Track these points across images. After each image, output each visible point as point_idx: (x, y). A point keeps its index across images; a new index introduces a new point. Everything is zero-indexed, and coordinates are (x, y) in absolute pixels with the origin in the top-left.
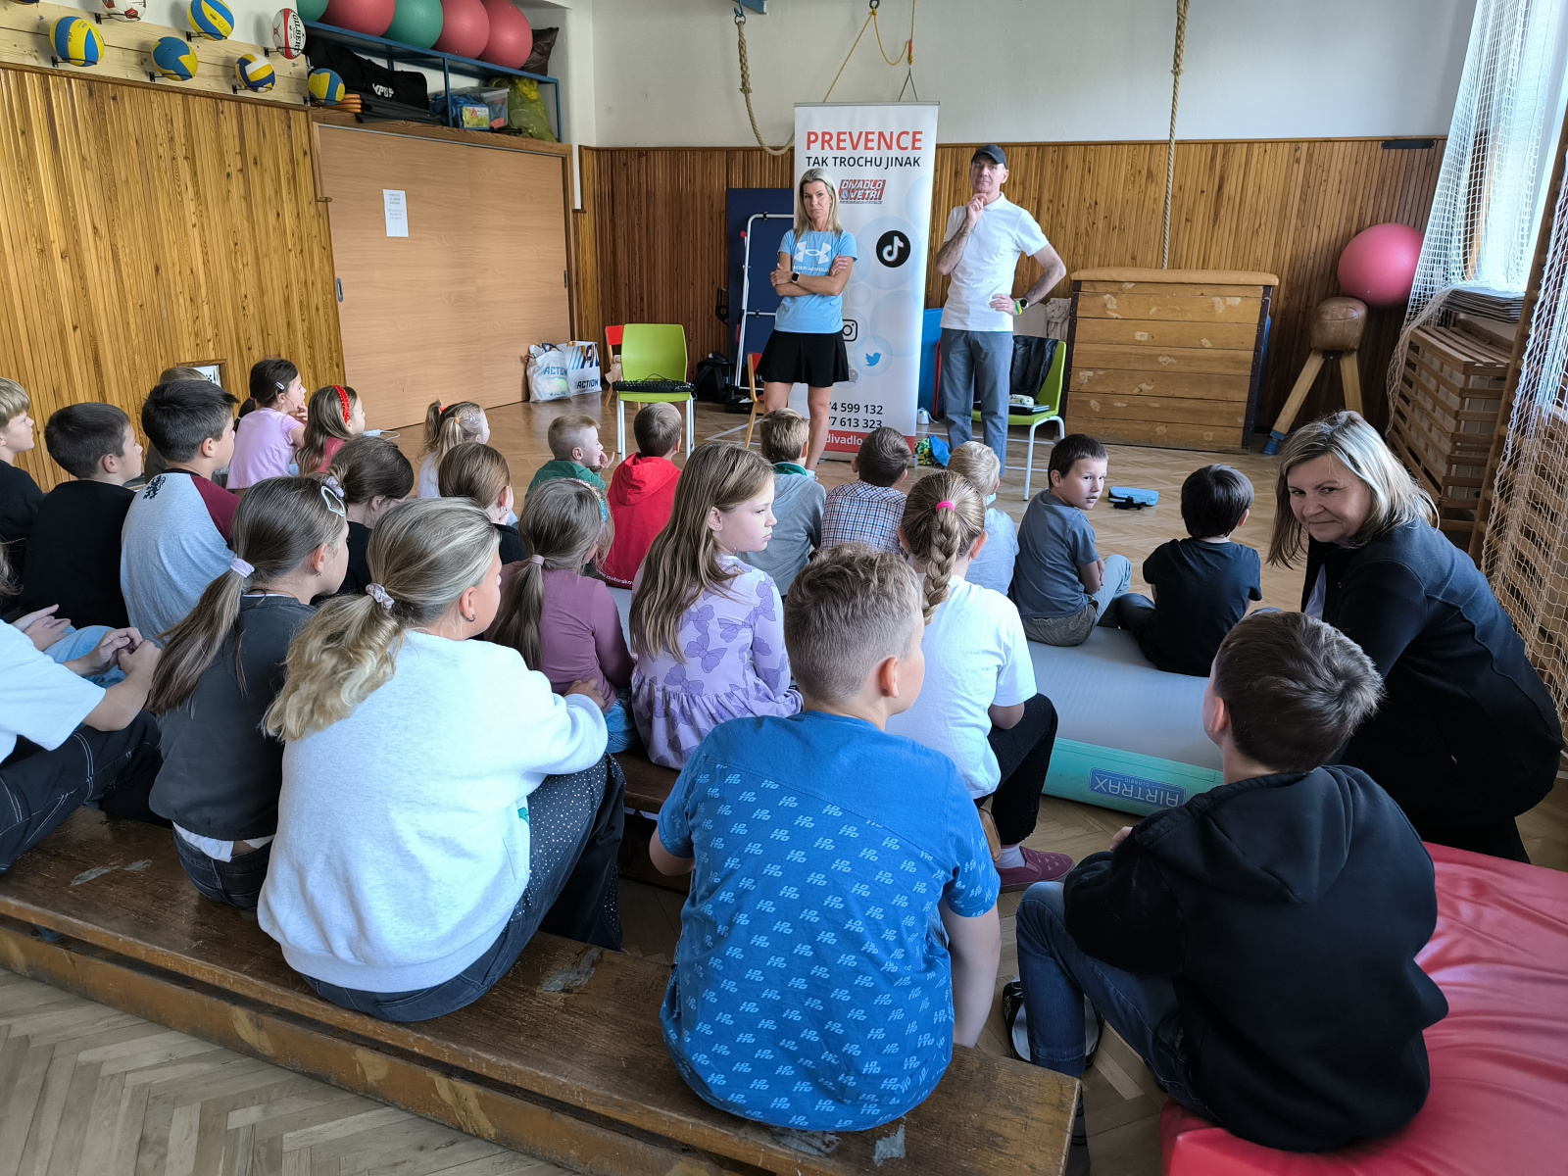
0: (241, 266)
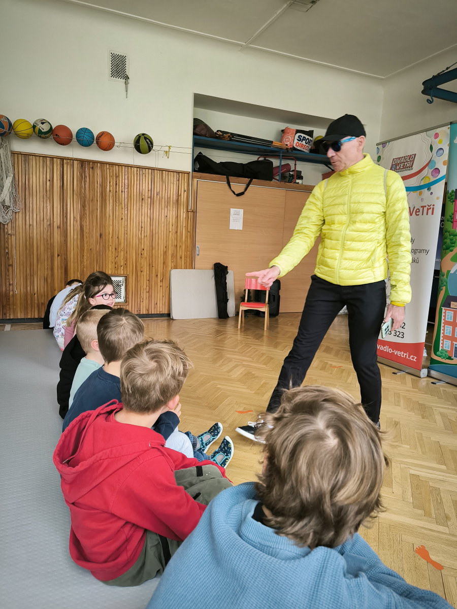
0: (143, 237)
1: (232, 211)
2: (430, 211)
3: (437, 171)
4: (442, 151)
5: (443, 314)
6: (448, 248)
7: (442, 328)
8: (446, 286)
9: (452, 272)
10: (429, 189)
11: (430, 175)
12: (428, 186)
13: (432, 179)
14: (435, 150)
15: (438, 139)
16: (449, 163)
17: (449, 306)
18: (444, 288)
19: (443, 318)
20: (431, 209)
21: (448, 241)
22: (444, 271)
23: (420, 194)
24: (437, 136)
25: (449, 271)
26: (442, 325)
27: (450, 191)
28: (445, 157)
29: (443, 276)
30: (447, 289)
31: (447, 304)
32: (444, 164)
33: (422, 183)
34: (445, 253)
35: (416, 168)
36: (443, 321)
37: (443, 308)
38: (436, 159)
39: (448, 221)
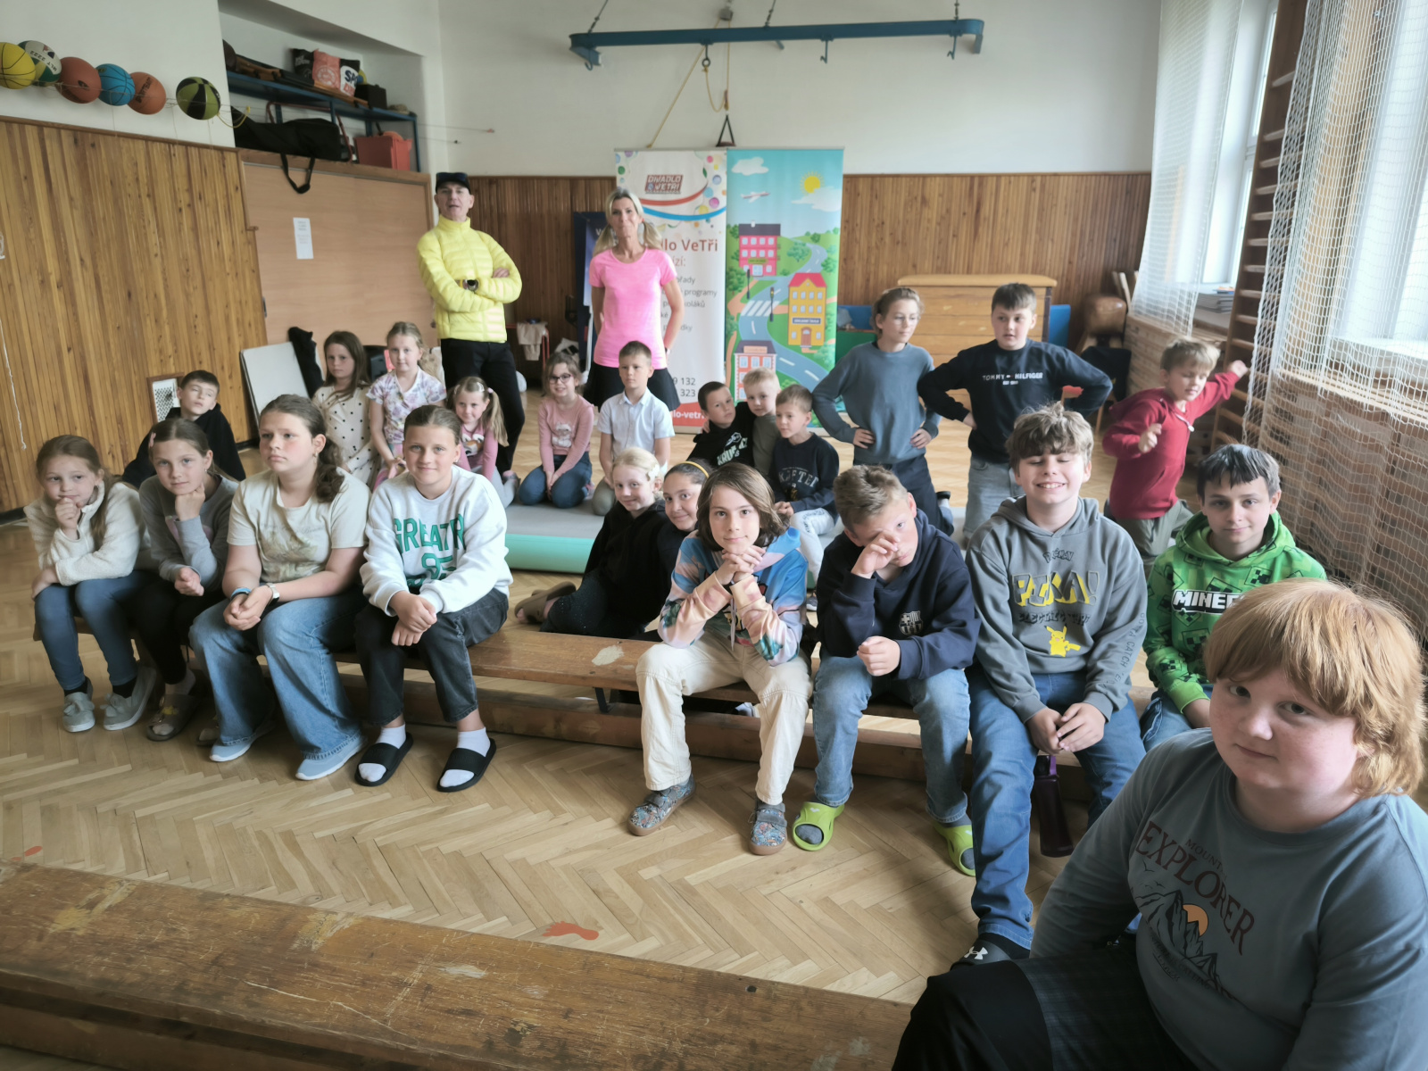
0: (192, 289)
1: (297, 221)
2: (713, 247)
3: (715, 201)
4: (718, 179)
5: (736, 361)
6: (735, 289)
7: (736, 376)
8: (737, 330)
9: (743, 314)
10: (708, 221)
11: (707, 204)
12: (707, 217)
13: (711, 210)
14: (710, 175)
15: (712, 164)
16: (728, 193)
17: (742, 351)
18: (735, 333)
19: (736, 365)
20: (712, 244)
21: (735, 281)
22: (733, 313)
23: (697, 225)
24: (710, 159)
25: (739, 314)
26: (736, 372)
27: (732, 225)
28: (723, 186)
29: (732, 319)
30: (738, 334)
31: (740, 349)
32: (723, 193)
33: (697, 213)
34: (733, 294)
35: (684, 193)
36: (736, 369)
37: (736, 355)
38: (712, 185)
39: (733, 258)
